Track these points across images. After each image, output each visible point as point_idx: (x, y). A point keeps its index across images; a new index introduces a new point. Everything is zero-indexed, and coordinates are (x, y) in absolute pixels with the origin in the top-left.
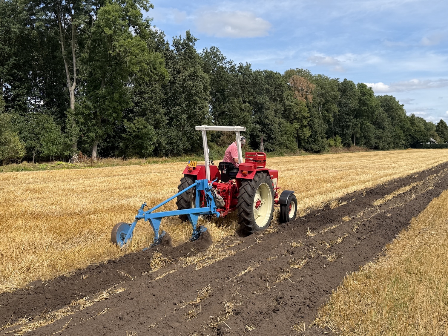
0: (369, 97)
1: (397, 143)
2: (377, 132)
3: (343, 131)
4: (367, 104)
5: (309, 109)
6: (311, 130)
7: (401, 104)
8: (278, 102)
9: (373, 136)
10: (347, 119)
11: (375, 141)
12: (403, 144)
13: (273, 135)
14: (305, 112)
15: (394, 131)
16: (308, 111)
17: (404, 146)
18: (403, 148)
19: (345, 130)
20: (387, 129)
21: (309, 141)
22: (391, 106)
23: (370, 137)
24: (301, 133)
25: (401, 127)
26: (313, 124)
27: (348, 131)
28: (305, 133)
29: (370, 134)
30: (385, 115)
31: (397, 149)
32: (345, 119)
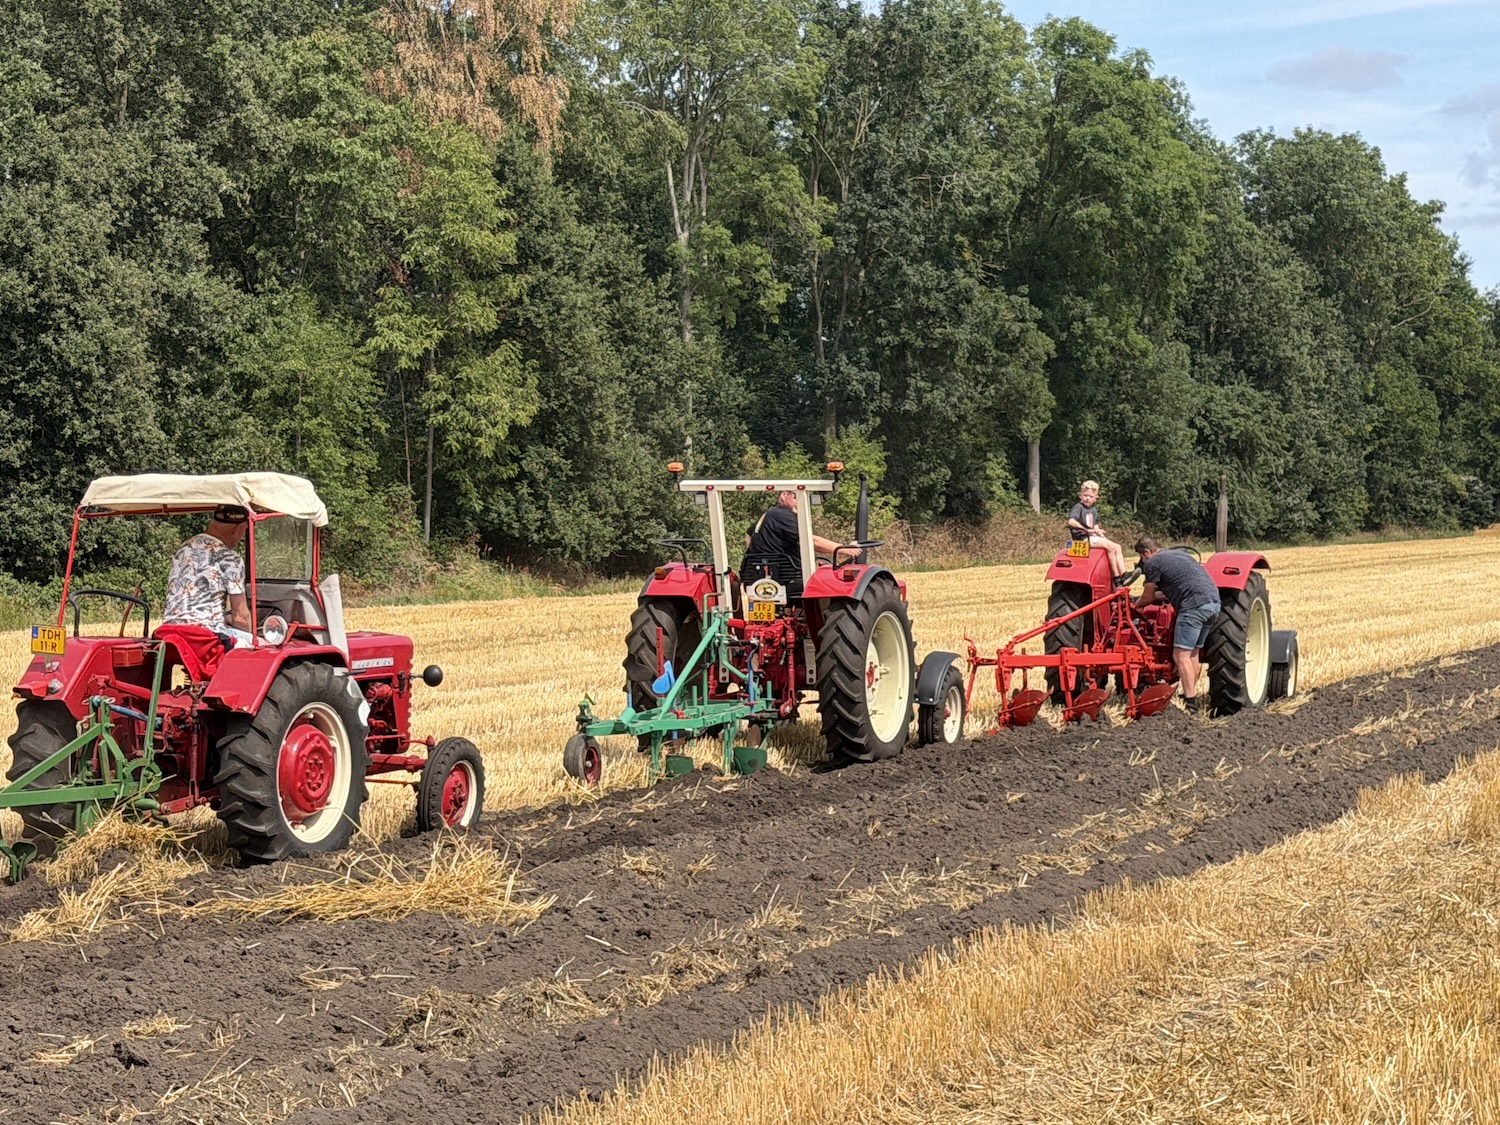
0: (1123, 128)
1: (1395, 489)
2: (1220, 408)
3: (899, 395)
4: (1109, 180)
5: (518, 199)
6: (533, 381)
7: (1423, 201)
8: (173, 120)
9: (1182, 437)
10: (927, 292)
11: (1202, 468)
12: (1451, 497)
13: (85, 415)
14: (475, 217)
15: (1367, 400)
16: (510, 215)
17: (1456, 509)
18: (1455, 521)
19: (916, 382)
20: (1304, 381)
21: (522, 475)
22: (1343, 212)
23: (1158, 439)
24: (444, 407)
25: (1422, 366)
26: (554, 328)
27: (938, 394)
28: (481, 400)
29: (1158, 422)
30: (1289, 277)
31: (1401, 533)
32: (916, 290)
